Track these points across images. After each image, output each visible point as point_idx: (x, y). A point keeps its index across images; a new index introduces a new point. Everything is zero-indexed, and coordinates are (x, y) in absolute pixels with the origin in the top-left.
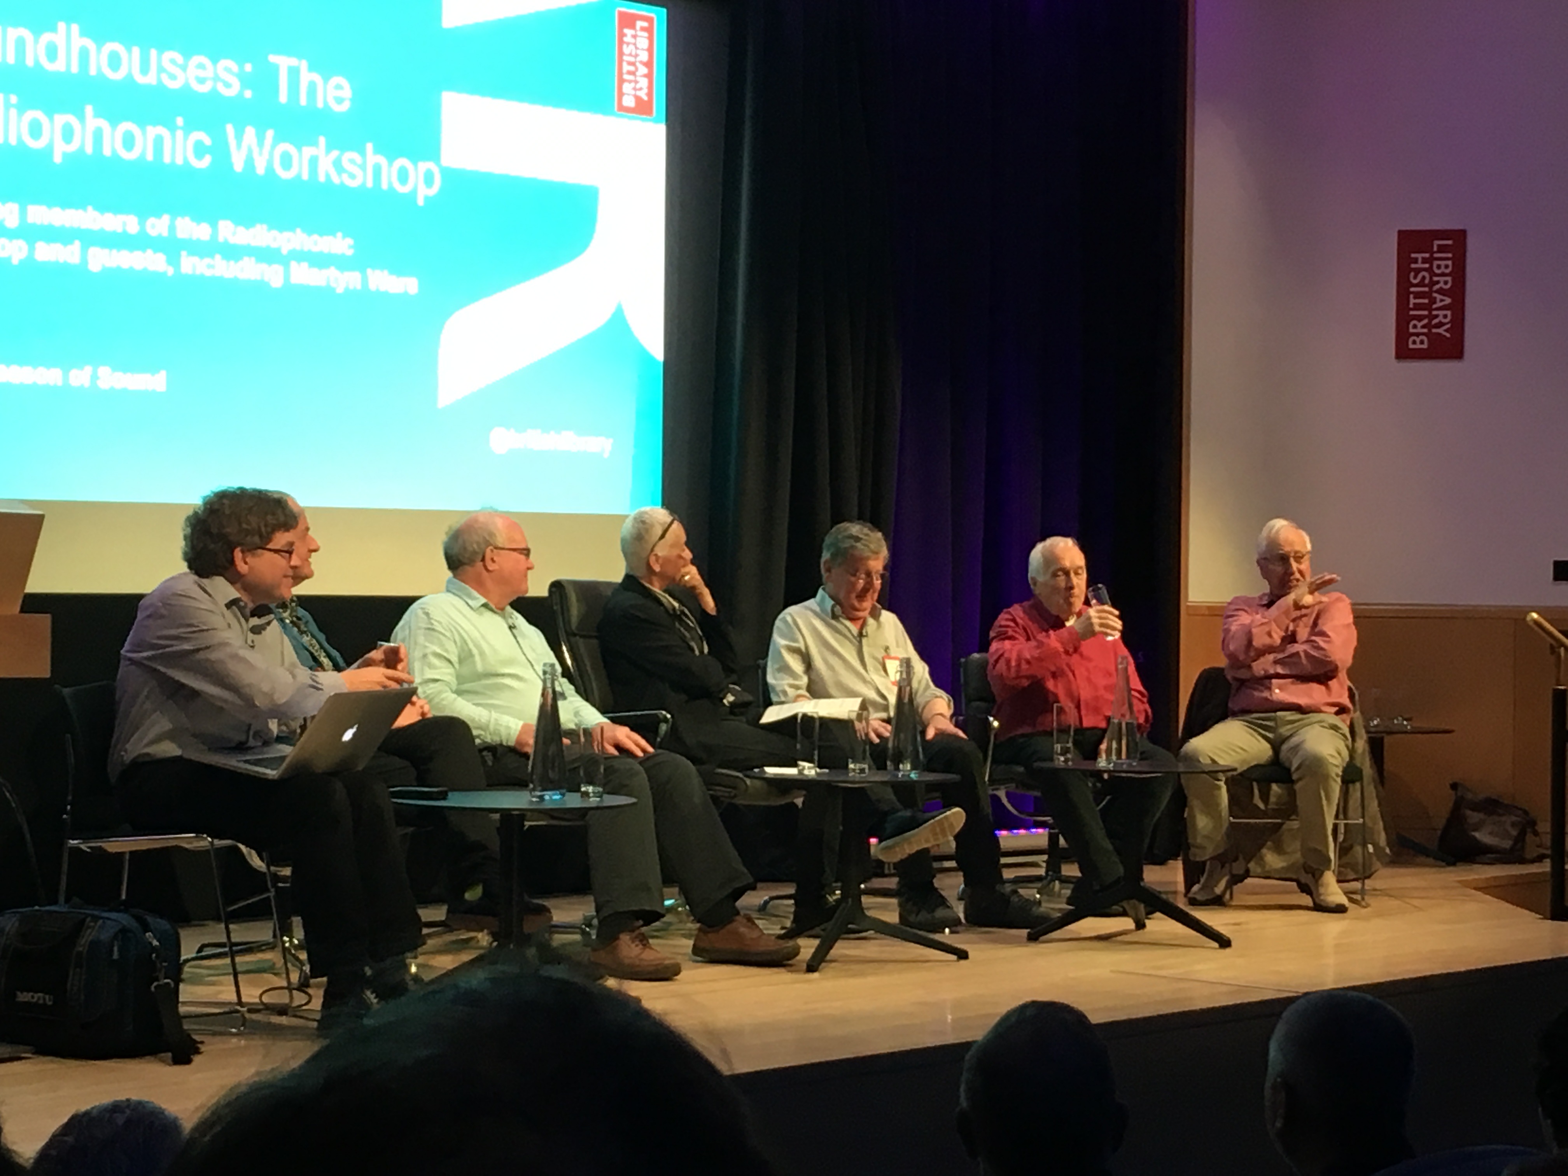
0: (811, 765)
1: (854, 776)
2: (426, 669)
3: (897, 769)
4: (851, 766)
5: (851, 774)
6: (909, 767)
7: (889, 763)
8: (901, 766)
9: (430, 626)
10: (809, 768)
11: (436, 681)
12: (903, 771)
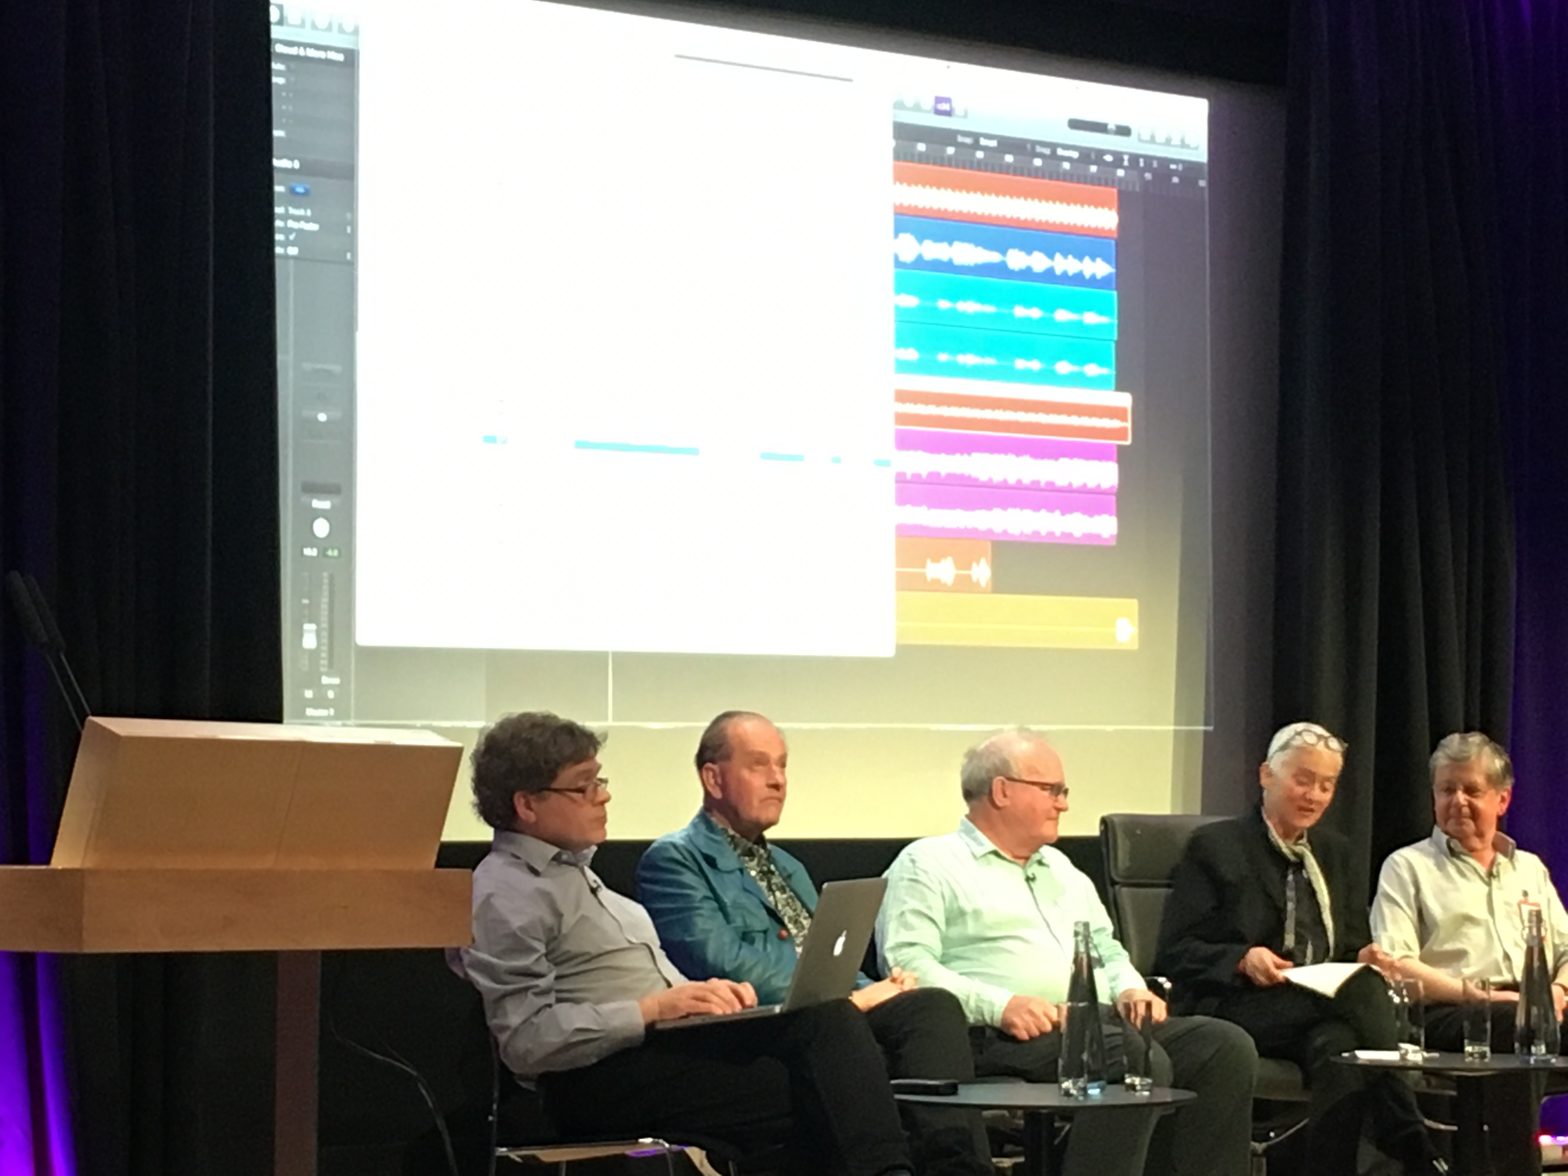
0: (1417, 1048)
1: (1472, 1063)
2: (902, 930)
3: (1530, 1053)
4: (1469, 1049)
5: (1469, 1059)
6: (1543, 1049)
7: (1517, 1045)
8: (1533, 1049)
9: (914, 877)
10: (1415, 1052)
11: (912, 944)
12: (1536, 1055)
